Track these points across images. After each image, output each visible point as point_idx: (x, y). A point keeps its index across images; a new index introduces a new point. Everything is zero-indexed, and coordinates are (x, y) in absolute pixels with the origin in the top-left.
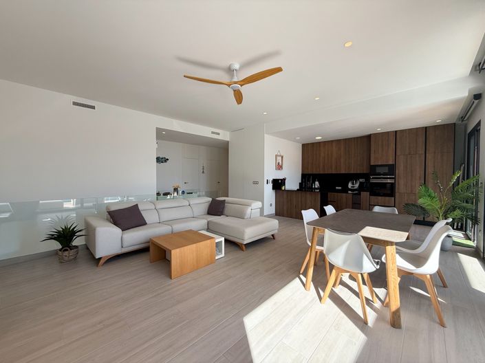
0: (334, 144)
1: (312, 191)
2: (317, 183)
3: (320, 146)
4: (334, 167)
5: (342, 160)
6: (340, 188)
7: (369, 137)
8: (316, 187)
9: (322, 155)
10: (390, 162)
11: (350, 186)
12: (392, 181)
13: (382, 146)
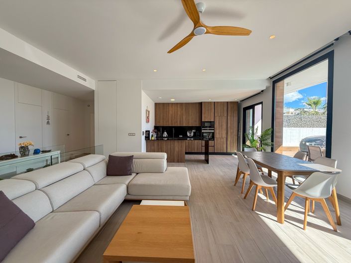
0: (179, 106)
1: (162, 139)
2: (165, 133)
3: (169, 106)
4: (178, 122)
5: (184, 117)
6: (182, 136)
7: (201, 104)
8: (165, 136)
9: (171, 112)
10: (212, 120)
11: (188, 134)
12: (213, 131)
13: (208, 110)
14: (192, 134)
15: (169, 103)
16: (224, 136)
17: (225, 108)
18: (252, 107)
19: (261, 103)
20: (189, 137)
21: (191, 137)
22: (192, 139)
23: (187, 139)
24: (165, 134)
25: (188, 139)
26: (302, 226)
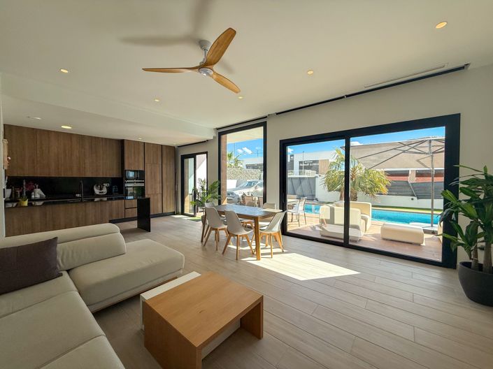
2: (38, 190)
6: (81, 195)
7: (121, 142)
10: (141, 169)
11: (97, 191)
12: (143, 185)
13: (134, 153)
14: (105, 191)
15: (49, 132)
16: (159, 190)
17: (159, 153)
18: (193, 156)
19: (206, 153)
20: (98, 196)
21: (104, 196)
22: (105, 199)
23: (93, 200)
24: (38, 193)
25: (96, 200)
26: (270, 256)
